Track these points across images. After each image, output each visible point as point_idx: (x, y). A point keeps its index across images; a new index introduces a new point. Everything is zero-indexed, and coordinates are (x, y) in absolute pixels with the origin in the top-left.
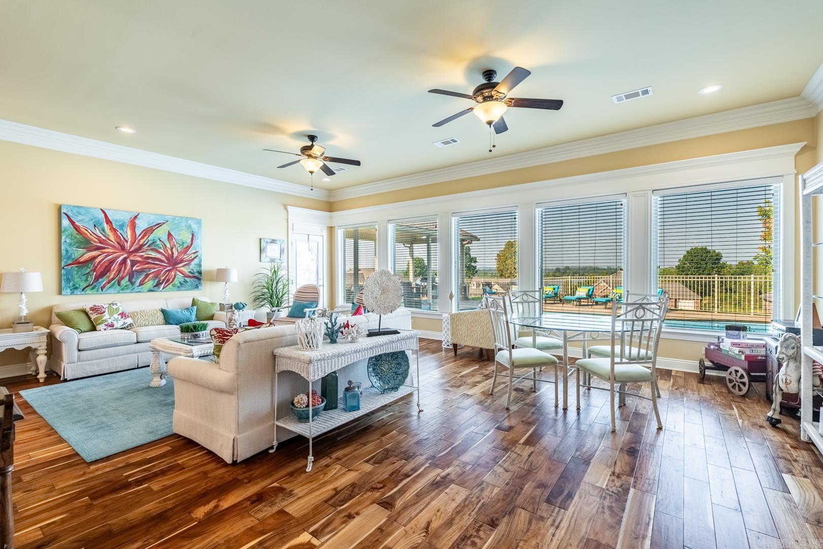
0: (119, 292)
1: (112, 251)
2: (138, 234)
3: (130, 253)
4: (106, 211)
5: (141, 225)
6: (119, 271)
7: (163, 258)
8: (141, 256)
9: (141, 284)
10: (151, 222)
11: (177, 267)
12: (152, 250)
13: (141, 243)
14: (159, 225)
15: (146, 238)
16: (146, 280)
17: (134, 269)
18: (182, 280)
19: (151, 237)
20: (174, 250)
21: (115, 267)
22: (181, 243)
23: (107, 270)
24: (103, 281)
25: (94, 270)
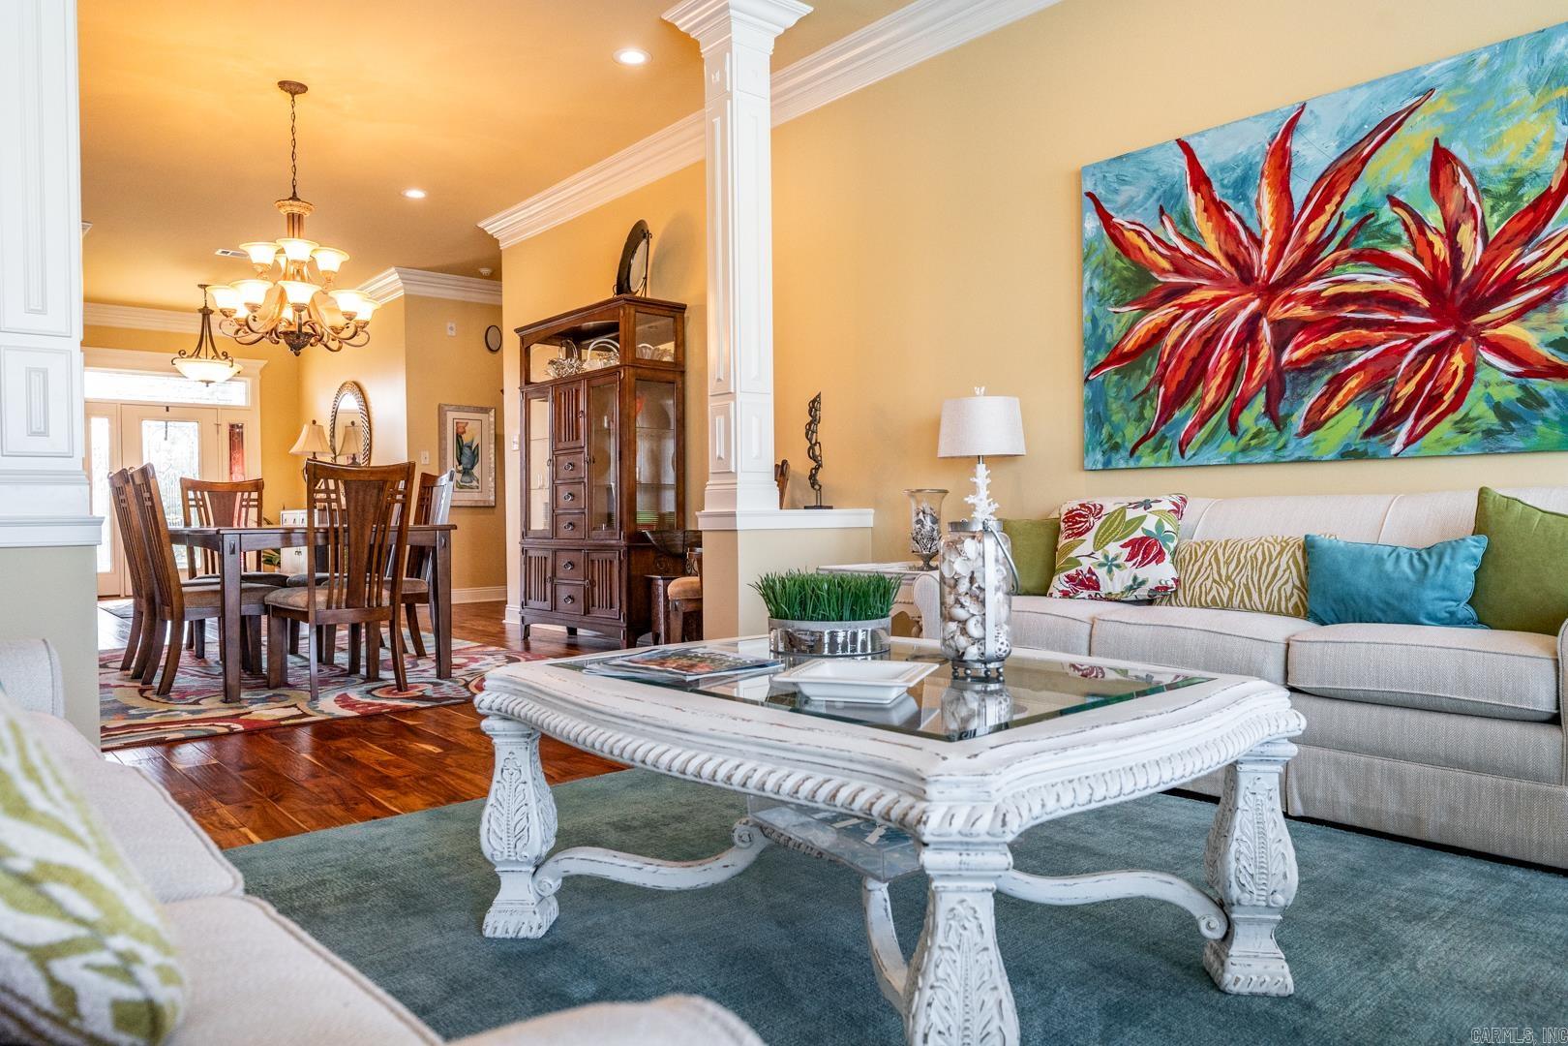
0: (1232, 463)
1: (1209, 295)
2: (1298, 198)
3: (1270, 292)
4: (1193, 144)
5: (1313, 154)
6: (1232, 374)
7: (1411, 291)
8: (1312, 299)
9: (1313, 425)
10: (1353, 124)
11: (1483, 326)
12: (1356, 258)
13: (1310, 238)
14: (1390, 126)
15: (1330, 208)
16: (1333, 407)
17: (1285, 358)
18: (1510, 393)
19: (1353, 199)
20: (1466, 235)
21: (1221, 357)
22: (1504, 188)
23: (1198, 372)
24: (1185, 416)
25: (1160, 380)
